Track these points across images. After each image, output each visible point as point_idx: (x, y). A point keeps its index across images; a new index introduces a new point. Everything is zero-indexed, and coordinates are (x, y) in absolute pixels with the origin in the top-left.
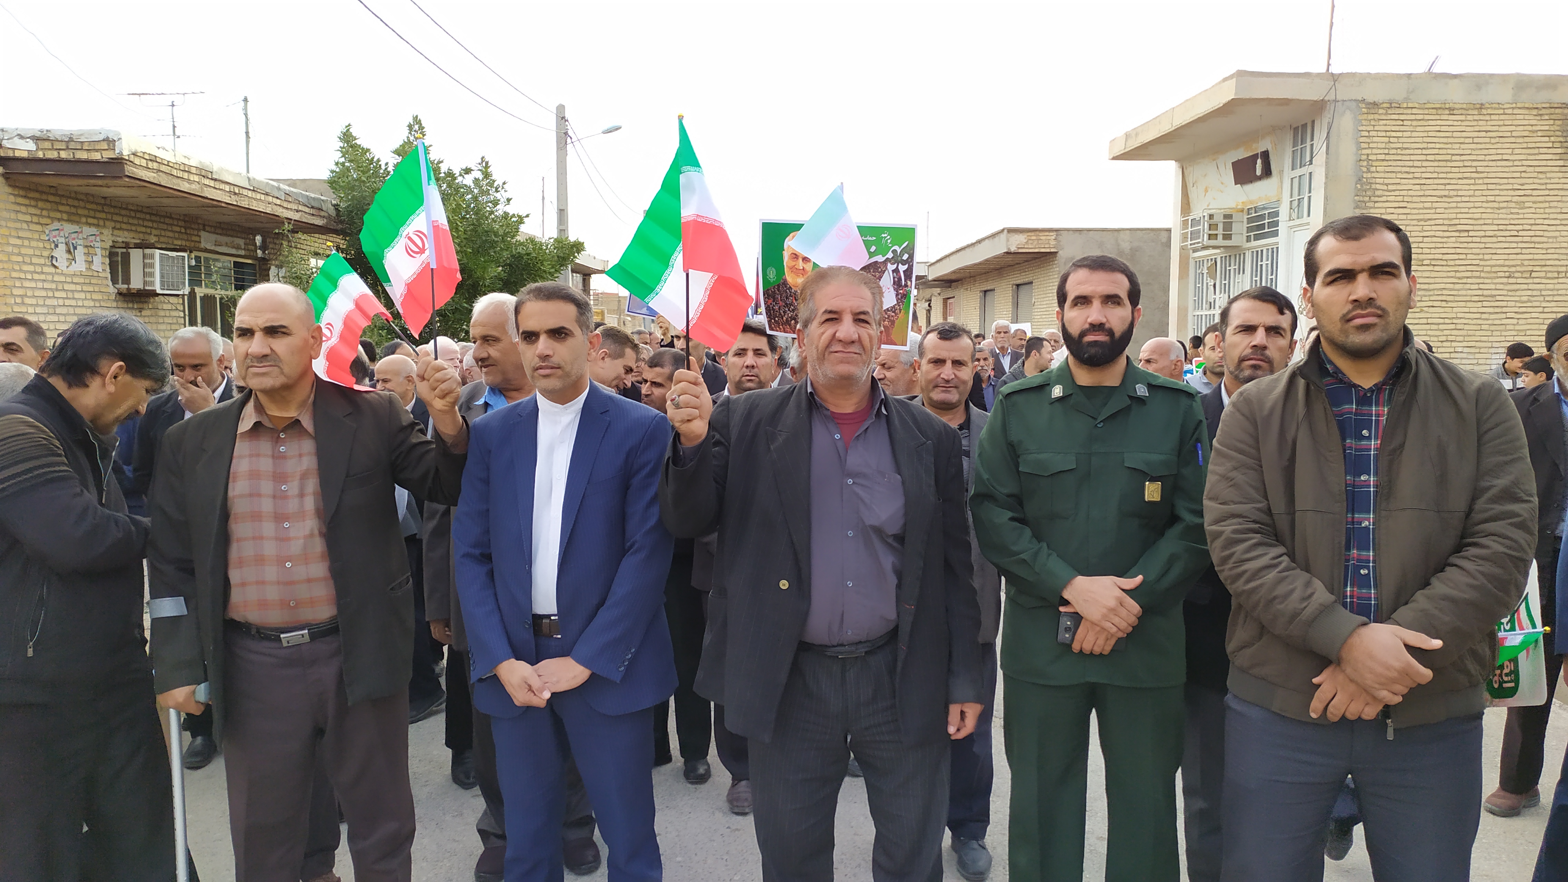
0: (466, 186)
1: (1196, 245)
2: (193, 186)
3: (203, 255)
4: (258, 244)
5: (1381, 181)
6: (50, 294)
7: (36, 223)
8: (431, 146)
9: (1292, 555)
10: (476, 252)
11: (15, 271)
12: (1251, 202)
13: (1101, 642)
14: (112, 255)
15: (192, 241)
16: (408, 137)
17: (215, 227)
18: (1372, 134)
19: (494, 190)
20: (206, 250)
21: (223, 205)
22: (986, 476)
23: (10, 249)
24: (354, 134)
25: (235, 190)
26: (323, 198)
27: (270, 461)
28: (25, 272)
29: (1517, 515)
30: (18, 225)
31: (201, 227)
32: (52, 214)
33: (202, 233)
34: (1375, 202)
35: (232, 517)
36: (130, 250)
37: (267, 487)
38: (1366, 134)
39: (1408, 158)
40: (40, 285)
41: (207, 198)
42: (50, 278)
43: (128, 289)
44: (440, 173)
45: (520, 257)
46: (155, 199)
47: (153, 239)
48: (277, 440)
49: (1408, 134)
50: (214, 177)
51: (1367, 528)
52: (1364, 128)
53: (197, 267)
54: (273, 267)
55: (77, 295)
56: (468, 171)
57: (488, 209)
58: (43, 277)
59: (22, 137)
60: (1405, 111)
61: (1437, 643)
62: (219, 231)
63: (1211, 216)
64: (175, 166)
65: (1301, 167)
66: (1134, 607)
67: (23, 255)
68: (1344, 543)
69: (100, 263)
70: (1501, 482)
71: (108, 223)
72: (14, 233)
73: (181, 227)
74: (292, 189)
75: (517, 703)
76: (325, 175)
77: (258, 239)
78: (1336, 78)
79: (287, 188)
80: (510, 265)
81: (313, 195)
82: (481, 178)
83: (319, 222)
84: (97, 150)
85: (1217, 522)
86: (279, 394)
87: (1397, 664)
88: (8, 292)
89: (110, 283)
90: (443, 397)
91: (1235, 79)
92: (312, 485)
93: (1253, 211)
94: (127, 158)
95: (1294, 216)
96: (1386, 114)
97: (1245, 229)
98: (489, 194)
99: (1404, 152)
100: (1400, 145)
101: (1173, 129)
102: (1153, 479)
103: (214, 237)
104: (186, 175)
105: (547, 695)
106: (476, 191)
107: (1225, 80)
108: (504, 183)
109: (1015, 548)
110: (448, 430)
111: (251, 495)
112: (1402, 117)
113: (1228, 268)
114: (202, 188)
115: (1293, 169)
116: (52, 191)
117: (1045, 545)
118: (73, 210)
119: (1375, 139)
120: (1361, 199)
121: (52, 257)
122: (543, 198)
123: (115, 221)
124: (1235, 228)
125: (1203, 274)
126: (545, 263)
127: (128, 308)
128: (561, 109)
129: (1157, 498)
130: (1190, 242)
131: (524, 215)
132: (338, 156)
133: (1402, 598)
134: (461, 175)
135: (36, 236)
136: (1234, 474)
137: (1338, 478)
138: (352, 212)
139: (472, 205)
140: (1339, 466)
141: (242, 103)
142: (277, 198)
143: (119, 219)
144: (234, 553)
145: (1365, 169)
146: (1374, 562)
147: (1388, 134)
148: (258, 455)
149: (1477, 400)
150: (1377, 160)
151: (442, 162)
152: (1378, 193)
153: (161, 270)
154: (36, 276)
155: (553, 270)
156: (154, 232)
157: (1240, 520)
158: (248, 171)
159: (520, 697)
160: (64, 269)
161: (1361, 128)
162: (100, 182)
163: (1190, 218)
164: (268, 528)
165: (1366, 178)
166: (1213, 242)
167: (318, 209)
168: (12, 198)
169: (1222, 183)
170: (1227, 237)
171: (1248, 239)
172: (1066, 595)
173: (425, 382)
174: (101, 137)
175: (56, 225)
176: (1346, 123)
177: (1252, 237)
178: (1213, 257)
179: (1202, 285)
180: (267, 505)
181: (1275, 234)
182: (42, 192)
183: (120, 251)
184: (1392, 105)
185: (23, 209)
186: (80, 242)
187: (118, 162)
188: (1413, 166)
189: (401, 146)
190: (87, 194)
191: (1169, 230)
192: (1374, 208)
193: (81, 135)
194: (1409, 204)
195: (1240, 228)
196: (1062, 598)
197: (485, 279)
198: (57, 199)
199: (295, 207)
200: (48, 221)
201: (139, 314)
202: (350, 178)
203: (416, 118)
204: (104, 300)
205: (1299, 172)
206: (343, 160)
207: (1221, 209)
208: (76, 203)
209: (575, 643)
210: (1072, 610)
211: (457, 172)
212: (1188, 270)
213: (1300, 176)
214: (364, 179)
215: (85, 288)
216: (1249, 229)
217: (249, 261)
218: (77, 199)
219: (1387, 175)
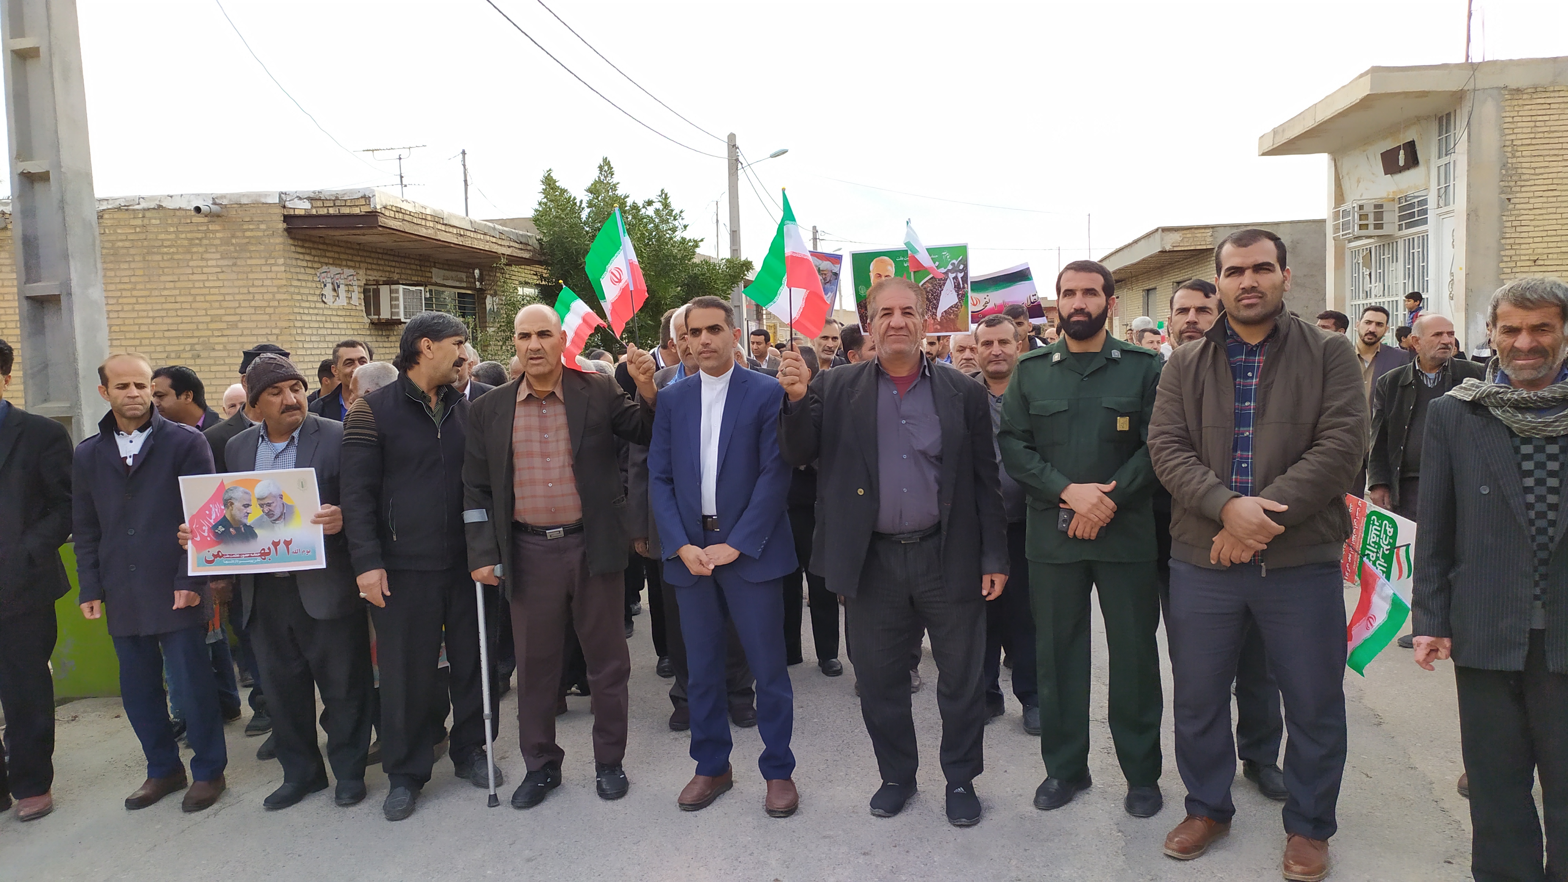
0: (648, 216)
1: (1348, 236)
2: (429, 231)
3: (433, 288)
4: (477, 277)
5: (1527, 165)
6: (322, 325)
7: (310, 268)
8: (618, 183)
9: (1199, 458)
10: (658, 275)
11: (296, 307)
12: (1401, 192)
13: (1088, 529)
14: (365, 291)
15: (426, 277)
16: (599, 177)
17: (443, 264)
18: (1516, 119)
19: (672, 218)
20: (436, 284)
21: (452, 245)
22: (1007, 418)
23: (292, 289)
24: (554, 178)
25: (461, 232)
26: (529, 234)
27: (537, 419)
28: (303, 308)
29: (1345, 424)
30: (298, 270)
31: (432, 264)
32: (322, 260)
33: (434, 270)
34: (1522, 186)
35: (515, 455)
36: (379, 287)
37: (536, 435)
38: (1510, 120)
39: (1556, 140)
40: (314, 318)
41: (440, 240)
42: (321, 312)
43: (379, 319)
44: (626, 206)
45: (696, 277)
46: (400, 243)
47: (396, 277)
48: (541, 406)
49: (1556, 117)
50: (445, 222)
51: (1248, 437)
52: (1507, 114)
53: (431, 299)
54: (488, 296)
55: (341, 326)
56: (650, 203)
57: (668, 236)
58: (316, 311)
59: (300, 198)
60: (1552, 95)
61: (1284, 507)
62: (446, 267)
63: (1361, 207)
64: (416, 215)
65: (1446, 155)
66: (1110, 503)
67: (302, 294)
68: (1231, 447)
69: (357, 298)
70: (1337, 404)
71: (362, 265)
72: (295, 277)
73: (417, 265)
74: (505, 229)
75: (693, 573)
76: (530, 214)
77: (477, 272)
78: (1475, 67)
79: (500, 227)
80: (688, 285)
81: (521, 233)
82: (661, 209)
83: (526, 255)
84: (357, 206)
85: (1154, 437)
86: (541, 378)
87: (1255, 520)
88: (291, 324)
89: (365, 315)
90: (644, 374)
91: (1369, 75)
92: (564, 434)
93: (1403, 201)
94: (379, 211)
95: (1442, 203)
96: (1531, 99)
97: (1397, 219)
98: (669, 223)
99: (1551, 135)
100: (1547, 129)
101: (1316, 124)
102: (1122, 416)
103: (442, 272)
104: (423, 222)
105: (712, 567)
106: (657, 220)
107: (1361, 76)
108: (681, 212)
109: (1029, 467)
110: (648, 395)
111: (526, 441)
112: (1549, 100)
113: (1382, 257)
114: (436, 233)
115: (1439, 158)
116: (321, 240)
117: (1049, 464)
118: (336, 256)
119: (1519, 124)
120: (1507, 184)
121: (322, 295)
122: (717, 221)
123: (368, 263)
124: (1386, 217)
125: (1359, 263)
126: (718, 282)
127: (378, 335)
128: (732, 137)
129: (1126, 428)
130: (1341, 233)
131: (699, 239)
132: (541, 197)
133: (1266, 482)
134: (644, 207)
135: (310, 278)
136: (1166, 405)
137: (1229, 403)
138: (553, 245)
139: (654, 233)
140: (1232, 396)
141: (461, 156)
142: (493, 237)
143: (371, 261)
144: (517, 478)
145: (1509, 155)
146: (1251, 459)
147: (1534, 118)
148: (529, 416)
149: (1325, 350)
150: (1522, 145)
151: (628, 197)
152: (1523, 177)
153: (404, 302)
154: (311, 311)
155: (724, 288)
156: (397, 270)
157: (1167, 435)
158: (467, 215)
159: (695, 569)
160: (331, 304)
161: (1504, 114)
162: (358, 232)
163: (1341, 209)
164: (537, 462)
165: (1512, 164)
166: (1364, 232)
167: (524, 244)
168: (293, 248)
169: (1373, 174)
170: (1379, 226)
171: (1400, 229)
172: (1064, 496)
173: (633, 365)
174: (360, 195)
175: (325, 268)
176: (1487, 111)
177: (1404, 225)
178: (1368, 247)
179: (1359, 275)
180: (536, 447)
181: (1425, 222)
182: (314, 242)
183: (372, 287)
184: (1536, 90)
185: (301, 257)
186: (342, 281)
187: (373, 215)
188: (1562, 149)
189: (592, 185)
190: (347, 242)
191: (1324, 221)
192: (1521, 192)
193: (345, 194)
194: (1559, 186)
195: (1391, 218)
196: (1061, 499)
197: (665, 298)
198: (325, 247)
199: (507, 243)
200: (320, 265)
201: (387, 340)
202: (551, 216)
203: (605, 160)
204: (360, 329)
205: (1445, 160)
206: (545, 200)
207: (1371, 199)
208: (338, 249)
209: (728, 534)
210: (1068, 507)
211: (640, 205)
212: (1345, 261)
213: (1446, 164)
214: (563, 216)
215: (347, 320)
216: (1401, 218)
217: (469, 292)
218: (339, 246)
219: (1533, 159)
